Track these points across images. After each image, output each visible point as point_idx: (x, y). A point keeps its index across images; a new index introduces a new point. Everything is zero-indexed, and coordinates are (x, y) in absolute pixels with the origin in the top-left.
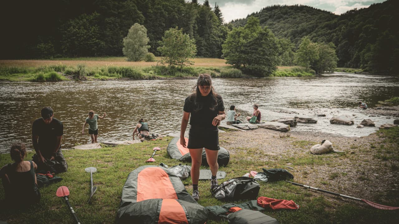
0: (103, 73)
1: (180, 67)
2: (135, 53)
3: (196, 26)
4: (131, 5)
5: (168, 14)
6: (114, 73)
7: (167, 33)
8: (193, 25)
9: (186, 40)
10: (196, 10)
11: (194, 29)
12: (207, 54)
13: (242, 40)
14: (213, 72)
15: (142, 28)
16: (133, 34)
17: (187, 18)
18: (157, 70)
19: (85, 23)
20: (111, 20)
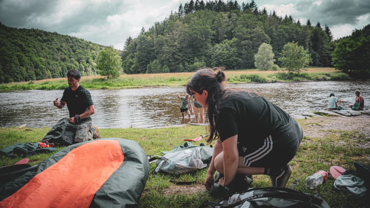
0: (236, 79)
1: (297, 73)
2: (264, 65)
3: (311, 43)
4: (260, 31)
5: (288, 35)
6: (244, 79)
7: (286, 47)
8: (308, 42)
9: (301, 51)
10: (310, 30)
11: (309, 46)
12: (321, 64)
13: (348, 49)
14: (325, 76)
15: (269, 46)
16: (262, 51)
17: (303, 37)
18: (278, 76)
19: (227, 46)
20: (246, 42)
